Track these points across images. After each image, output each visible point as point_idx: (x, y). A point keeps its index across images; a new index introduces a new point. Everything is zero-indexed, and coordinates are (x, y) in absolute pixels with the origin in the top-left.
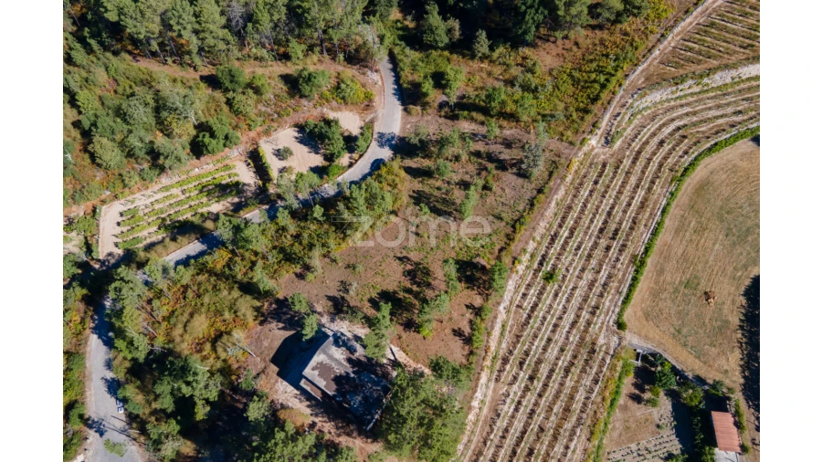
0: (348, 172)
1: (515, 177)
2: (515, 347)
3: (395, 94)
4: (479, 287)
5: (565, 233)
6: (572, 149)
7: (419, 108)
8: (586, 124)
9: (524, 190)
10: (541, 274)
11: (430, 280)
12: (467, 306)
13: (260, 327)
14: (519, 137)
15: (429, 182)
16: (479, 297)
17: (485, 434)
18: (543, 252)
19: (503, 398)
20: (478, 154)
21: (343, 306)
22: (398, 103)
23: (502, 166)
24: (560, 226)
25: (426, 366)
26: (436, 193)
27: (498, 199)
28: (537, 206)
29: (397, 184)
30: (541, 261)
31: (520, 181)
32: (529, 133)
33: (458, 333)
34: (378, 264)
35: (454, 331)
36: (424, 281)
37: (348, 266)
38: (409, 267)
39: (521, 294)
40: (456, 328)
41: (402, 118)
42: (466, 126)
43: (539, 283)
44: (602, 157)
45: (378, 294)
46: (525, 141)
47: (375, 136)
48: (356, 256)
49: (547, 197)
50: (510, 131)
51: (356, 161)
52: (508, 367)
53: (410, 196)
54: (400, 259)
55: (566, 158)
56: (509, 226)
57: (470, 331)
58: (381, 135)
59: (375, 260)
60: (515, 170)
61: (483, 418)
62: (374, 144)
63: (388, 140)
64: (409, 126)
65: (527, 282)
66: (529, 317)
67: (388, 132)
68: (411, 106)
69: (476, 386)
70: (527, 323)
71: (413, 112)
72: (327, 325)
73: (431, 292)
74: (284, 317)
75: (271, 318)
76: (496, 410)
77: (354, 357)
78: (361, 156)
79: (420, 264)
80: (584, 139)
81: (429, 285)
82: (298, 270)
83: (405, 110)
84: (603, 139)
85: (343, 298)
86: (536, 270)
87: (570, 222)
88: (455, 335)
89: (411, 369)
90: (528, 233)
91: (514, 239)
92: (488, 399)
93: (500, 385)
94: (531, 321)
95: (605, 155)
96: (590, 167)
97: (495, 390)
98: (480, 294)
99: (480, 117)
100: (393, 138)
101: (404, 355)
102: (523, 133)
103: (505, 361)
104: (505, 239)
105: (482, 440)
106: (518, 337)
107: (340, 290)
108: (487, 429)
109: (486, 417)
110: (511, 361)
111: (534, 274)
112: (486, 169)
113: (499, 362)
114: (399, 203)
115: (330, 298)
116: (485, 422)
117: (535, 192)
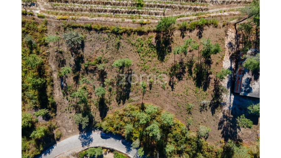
0: (118, 150)
1: (85, 48)
2: (187, 8)
3: (49, 153)
4: (169, 36)
5: (109, 7)
6: (50, 21)
7: (55, 132)
8: (27, 20)
9: (92, 39)
10: (140, 10)
11: (178, 64)
12: (183, 37)
13: (243, 140)
14: (54, 58)
15: (108, 98)
16: (174, 34)
17: (235, 4)
18: (126, 14)
19: (214, 3)
20: (76, 79)
21: (215, 103)
22: (55, 147)
23: (79, 60)
24: (106, 11)
25: (224, 44)
26: (114, 90)
27: (104, 52)
28: (101, 27)
29: (120, 115)
30: (132, 13)
31: (87, 44)
32: (49, 53)
33: (200, 35)
34: (181, 97)
35: (200, 37)
36: (180, 66)
37: (190, 113)
38: (175, 79)
39: (157, 16)
40: (198, 37)
41: (65, 138)
42: (58, 95)
43: (146, 9)
44: (45, 4)
45: (199, 88)
46: (56, 53)
47: (86, 147)
48: (180, 113)
49: (93, 23)
50: (52, 66)
51: (107, 149)
52: (198, 7)
53: (124, 103)
54: (172, 87)
55: (59, 23)
56: (122, 37)
57: (196, 30)
58: (84, 144)
59: (179, 100)
60: (80, 51)
61: (229, 8)
62: (92, 145)
63: (86, 138)
64: (70, 131)
65: (148, 15)
66: (167, 7)
67: (80, 141)
68: (56, 137)
69: (219, 16)
70: (171, 7)
71: (59, 133)
72: (228, 105)
73: (184, 60)
74: (233, 131)
75: (236, 137)
76: (222, 4)
77: (253, 78)
78: (103, 148)
79: (170, 74)
80: (39, 17)
81: (181, 63)
82: (203, 139)
83: (58, 140)
84: (32, 7)
85: (210, 106)
86: (139, 14)
87: (100, 7)
88: (202, 36)
89: (230, 50)
90: (122, 24)
91: (130, 30)
92: (218, 10)
93: (208, 7)
94: (169, 5)
95: (43, 3)
96: (57, 9)
97: (212, 9)
98: (172, 34)
99: (49, 88)
100: (82, 136)
101: (225, 57)
102: (50, 57)
103: (195, 10)
104: (132, 35)
105: (239, 4)
106: (180, 8)
107: (206, 109)
108: (232, 4)
109: (227, 7)
110: (195, 7)
111: (142, 14)
112: (86, 68)
113: (197, 12)
114: (133, 107)
115: (213, 112)
116: (230, 6)
117: (92, 31)
